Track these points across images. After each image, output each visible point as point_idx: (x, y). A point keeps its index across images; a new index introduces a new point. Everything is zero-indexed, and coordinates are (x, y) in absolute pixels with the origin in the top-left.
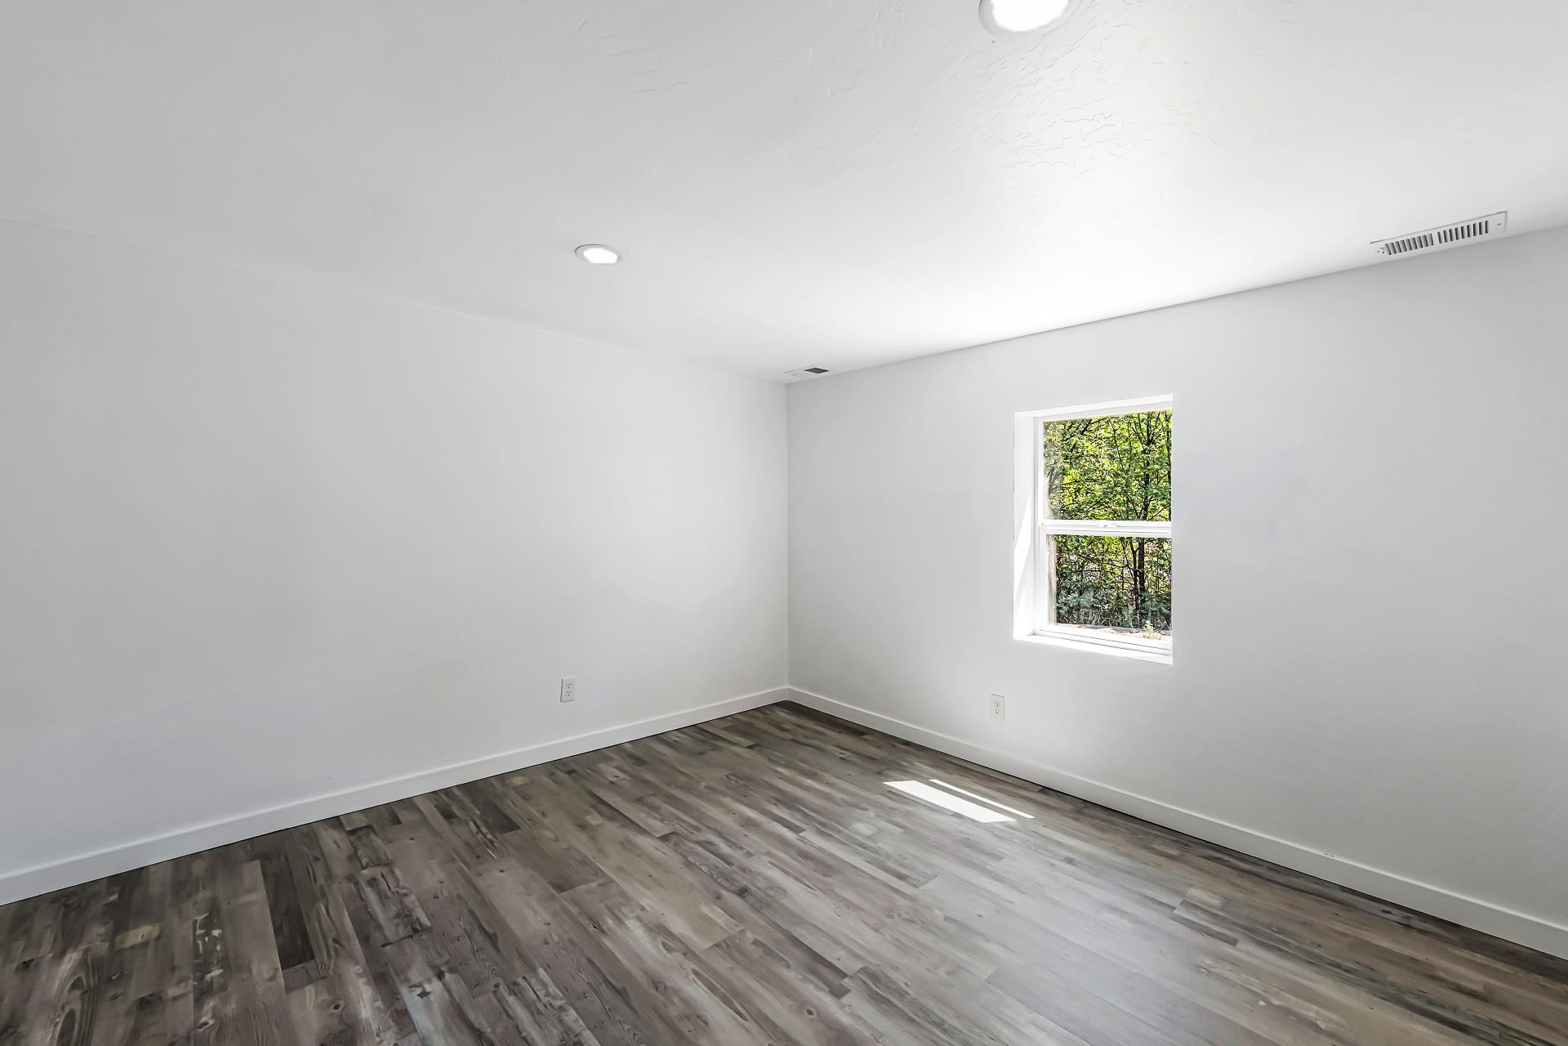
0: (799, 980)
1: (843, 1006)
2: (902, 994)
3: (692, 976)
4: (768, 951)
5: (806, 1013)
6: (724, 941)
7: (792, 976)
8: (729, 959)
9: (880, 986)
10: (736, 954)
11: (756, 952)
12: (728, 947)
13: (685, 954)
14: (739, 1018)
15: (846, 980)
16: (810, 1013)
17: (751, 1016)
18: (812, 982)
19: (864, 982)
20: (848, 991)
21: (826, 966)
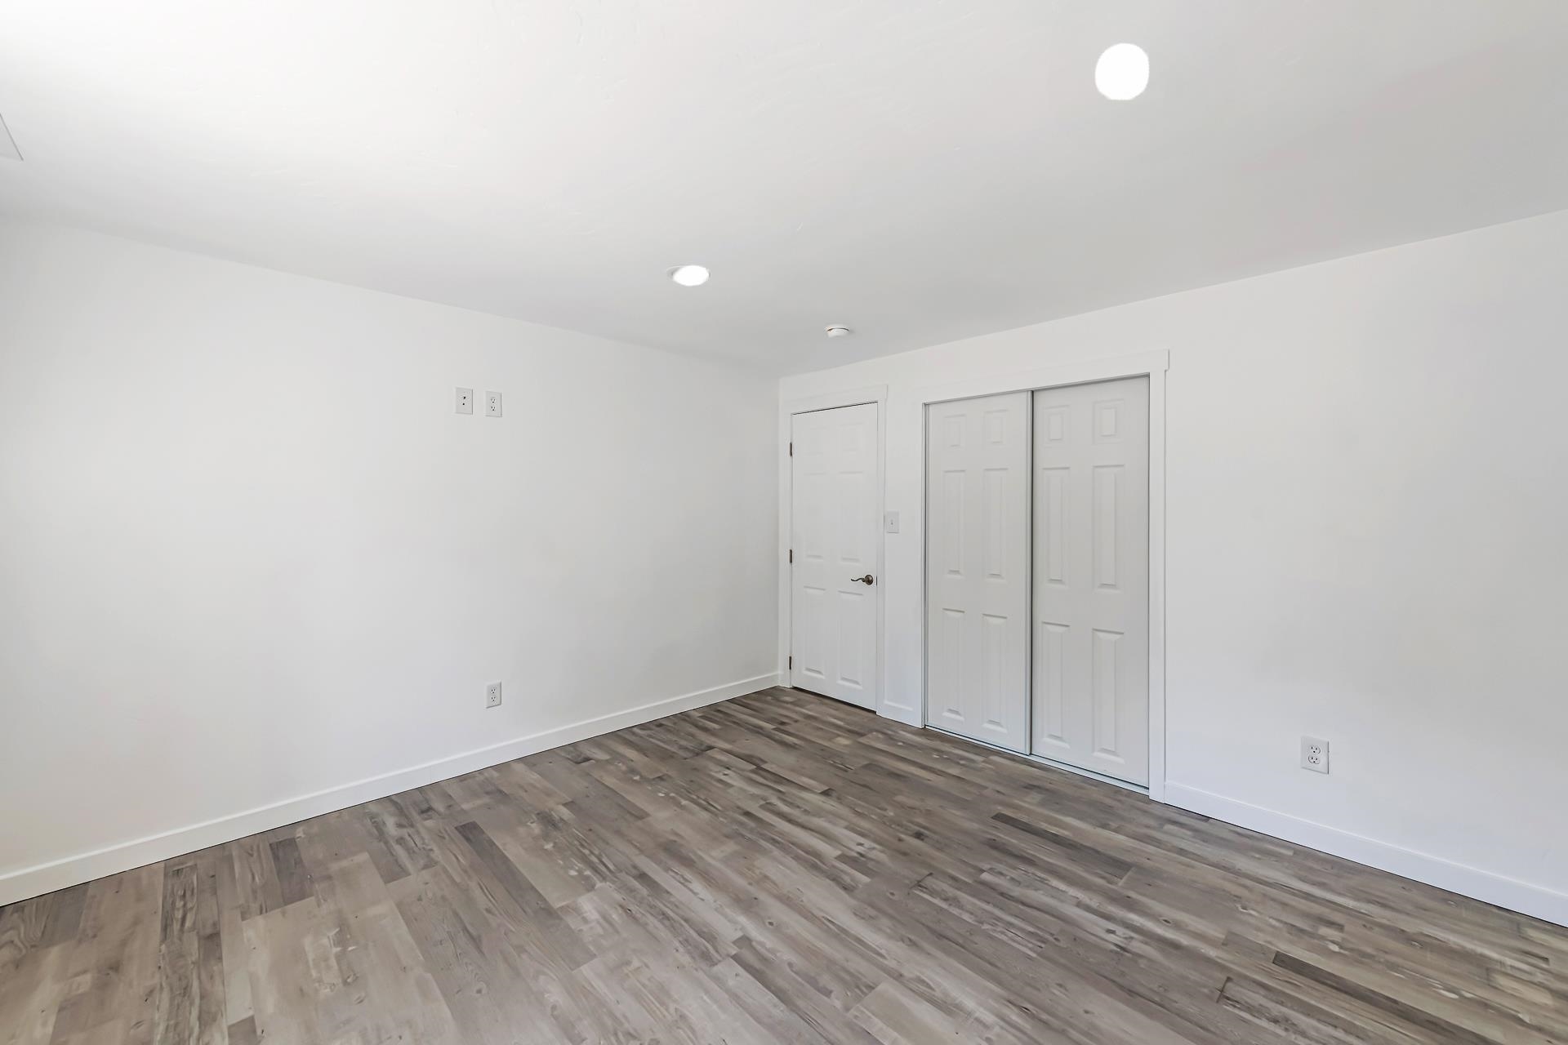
0: (779, 951)
1: (743, 929)
2: (686, 942)
3: (883, 952)
4: (813, 982)
5: (774, 923)
6: (866, 994)
7: (786, 955)
8: (852, 970)
9: (703, 948)
10: (847, 978)
11: (825, 980)
12: (860, 987)
13: (901, 975)
14: (830, 918)
15: (734, 952)
16: (771, 924)
17: (820, 920)
18: (768, 950)
19: (717, 951)
20: (735, 943)
21: (751, 967)
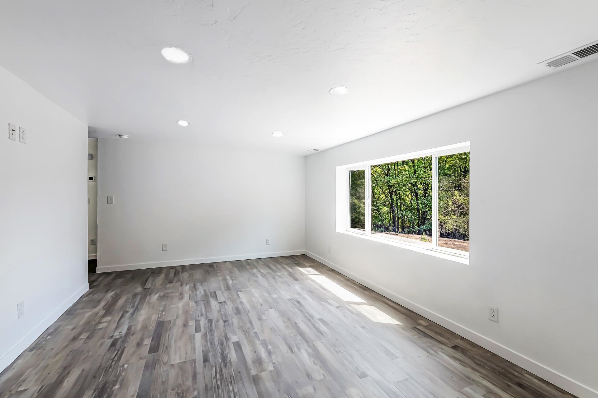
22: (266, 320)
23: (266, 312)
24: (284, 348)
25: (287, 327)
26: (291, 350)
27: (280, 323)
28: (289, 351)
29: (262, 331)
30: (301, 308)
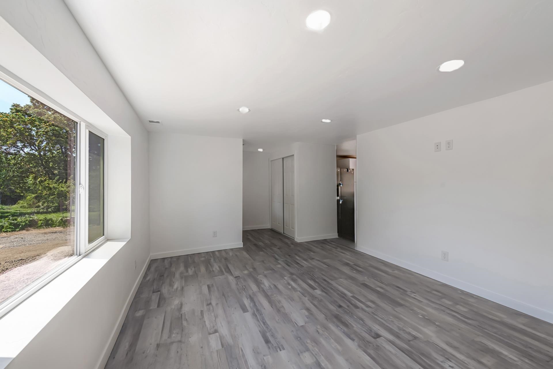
22: (302, 309)
23: (307, 320)
24: (280, 287)
25: (279, 302)
26: (275, 286)
27: (287, 306)
28: (276, 285)
29: (300, 298)
30: (265, 328)
